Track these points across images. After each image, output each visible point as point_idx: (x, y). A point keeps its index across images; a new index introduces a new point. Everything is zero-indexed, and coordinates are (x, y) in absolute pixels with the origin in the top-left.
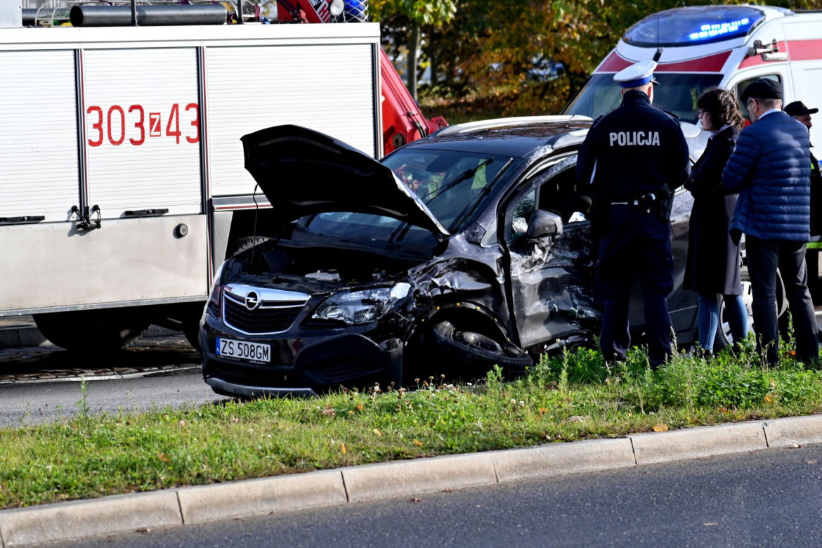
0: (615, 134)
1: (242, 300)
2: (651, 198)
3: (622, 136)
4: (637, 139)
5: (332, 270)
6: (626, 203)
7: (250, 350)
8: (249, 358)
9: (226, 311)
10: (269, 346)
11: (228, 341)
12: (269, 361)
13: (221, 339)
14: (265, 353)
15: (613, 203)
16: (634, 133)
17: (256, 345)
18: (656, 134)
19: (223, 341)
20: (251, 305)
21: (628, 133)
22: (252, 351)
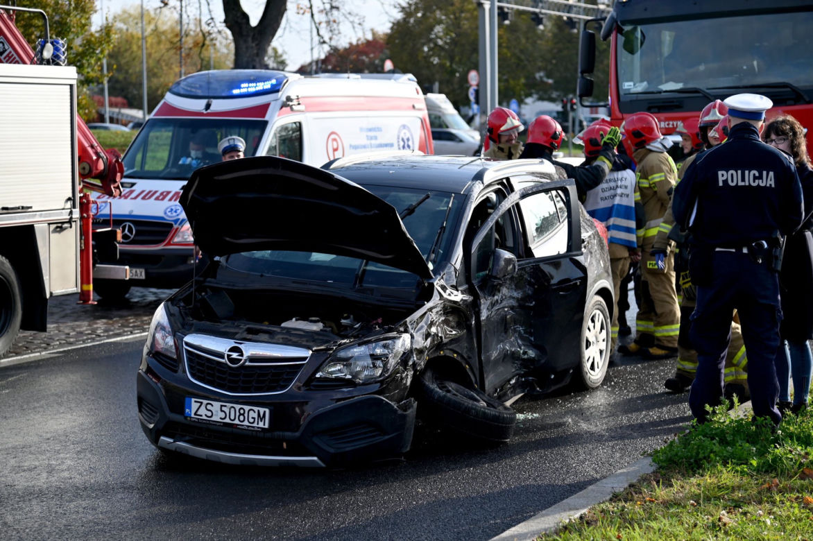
0: (724, 173)
1: (221, 355)
2: (763, 245)
3: (732, 175)
4: (750, 178)
5: (313, 319)
6: (734, 250)
7: (238, 414)
8: (236, 422)
9: (188, 365)
10: (267, 411)
11: (205, 402)
12: (267, 426)
13: (193, 400)
14: (261, 418)
15: (717, 249)
16: (747, 172)
17: (247, 408)
18: (771, 174)
19: (195, 402)
20: (233, 361)
21: (739, 172)
22: (240, 414)
